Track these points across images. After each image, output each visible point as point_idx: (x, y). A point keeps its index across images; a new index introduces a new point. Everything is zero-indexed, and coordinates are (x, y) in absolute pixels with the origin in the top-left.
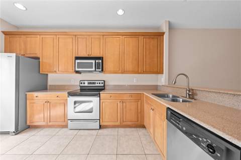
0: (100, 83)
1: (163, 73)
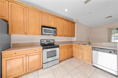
0: (52, 41)
1: (75, 37)
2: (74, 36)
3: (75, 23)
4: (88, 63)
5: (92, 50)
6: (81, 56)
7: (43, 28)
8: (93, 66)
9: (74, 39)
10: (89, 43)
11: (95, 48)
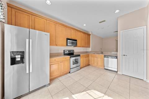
2: (89, 47)
3: (90, 35)
4: (101, 68)
5: (104, 57)
6: (96, 64)
7: (68, 41)
8: (105, 69)
9: (89, 50)
10: (102, 53)
11: (106, 56)
